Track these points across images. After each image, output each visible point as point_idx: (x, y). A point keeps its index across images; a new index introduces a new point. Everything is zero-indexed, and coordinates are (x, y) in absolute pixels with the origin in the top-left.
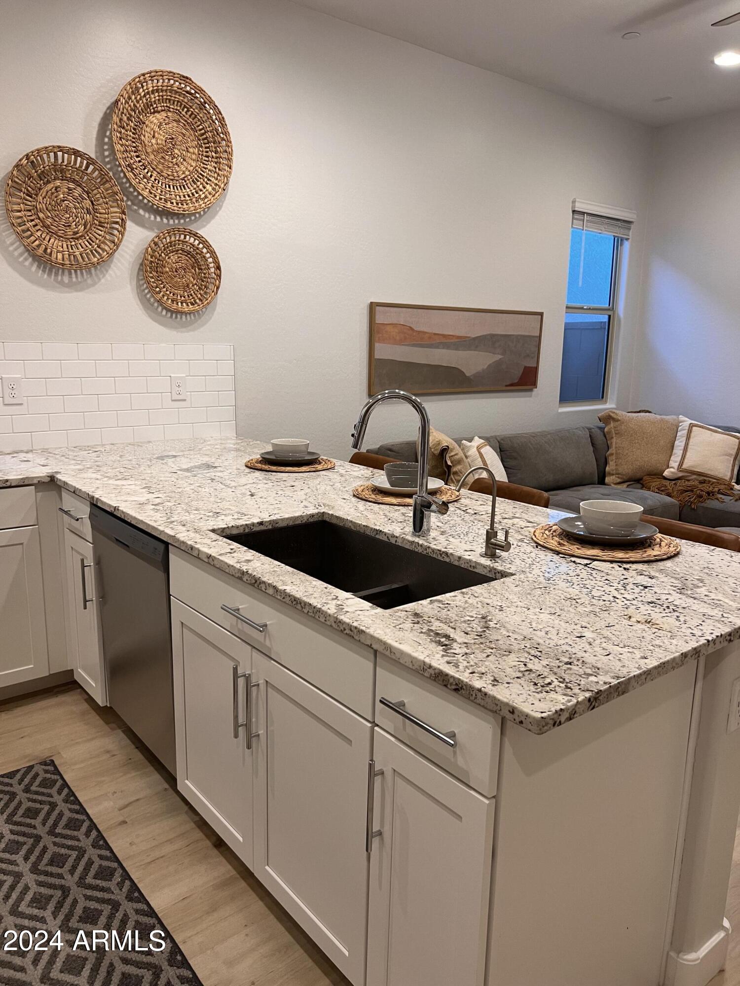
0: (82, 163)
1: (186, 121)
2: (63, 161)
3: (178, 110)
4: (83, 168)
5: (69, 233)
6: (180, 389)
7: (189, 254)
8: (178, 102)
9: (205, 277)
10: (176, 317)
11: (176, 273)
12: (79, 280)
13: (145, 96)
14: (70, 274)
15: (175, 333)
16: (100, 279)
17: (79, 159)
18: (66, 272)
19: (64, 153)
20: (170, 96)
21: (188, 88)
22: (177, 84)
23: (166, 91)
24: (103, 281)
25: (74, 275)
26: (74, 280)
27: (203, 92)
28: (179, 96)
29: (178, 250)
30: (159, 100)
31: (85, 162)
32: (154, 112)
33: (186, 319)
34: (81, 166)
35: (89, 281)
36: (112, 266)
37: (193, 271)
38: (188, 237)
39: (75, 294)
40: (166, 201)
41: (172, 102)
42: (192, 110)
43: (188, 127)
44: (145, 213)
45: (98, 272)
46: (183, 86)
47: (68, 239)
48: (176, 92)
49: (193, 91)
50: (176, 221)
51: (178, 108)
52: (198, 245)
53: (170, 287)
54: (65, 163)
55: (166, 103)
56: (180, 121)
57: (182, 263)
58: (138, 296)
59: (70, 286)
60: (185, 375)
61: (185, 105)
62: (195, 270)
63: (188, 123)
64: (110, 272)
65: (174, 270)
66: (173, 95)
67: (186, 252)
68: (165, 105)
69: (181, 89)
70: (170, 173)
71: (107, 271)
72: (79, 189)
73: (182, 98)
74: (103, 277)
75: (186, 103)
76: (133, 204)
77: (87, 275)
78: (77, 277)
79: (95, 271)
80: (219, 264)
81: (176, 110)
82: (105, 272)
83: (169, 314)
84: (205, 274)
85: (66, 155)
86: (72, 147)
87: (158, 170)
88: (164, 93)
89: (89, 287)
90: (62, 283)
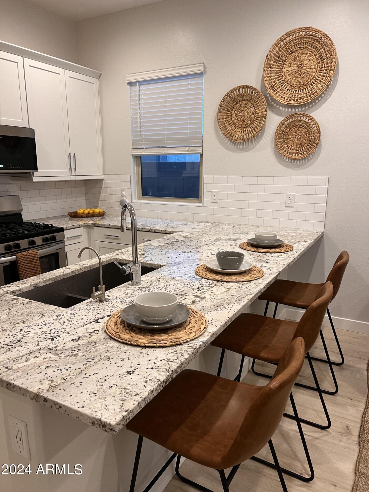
0: (250, 91)
1: (311, 51)
2: (242, 93)
3: (306, 47)
4: (251, 93)
5: (243, 125)
6: (291, 201)
7: (303, 127)
8: (306, 42)
9: (311, 139)
10: (294, 162)
11: (295, 138)
12: (247, 146)
13: (285, 46)
14: (243, 144)
15: (292, 170)
16: (256, 146)
17: (249, 89)
18: (242, 144)
19: (242, 88)
20: (300, 41)
21: (311, 33)
22: (304, 33)
23: (298, 39)
24: (258, 146)
25: (245, 145)
26: (245, 146)
27: (320, 32)
28: (306, 39)
29: (297, 126)
30: (294, 46)
31: (251, 90)
32: (292, 53)
33: (300, 163)
34: (250, 93)
35: (251, 147)
36: (263, 138)
37: (306, 136)
38: (302, 117)
39: (245, 153)
40: (290, 100)
41: (302, 44)
42: (314, 44)
43: (313, 55)
44: (283, 108)
45: (256, 142)
46: (308, 33)
47: (243, 128)
48: (304, 38)
49: (314, 34)
50: (300, 109)
51: (307, 46)
52: (308, 121)
53: (291, 146)
54: (243, 92)
55: (299, 46)
56: (307, 53)
57: (299, 132)
58: (274, 152)
59: (243, 150)
60: (294, 194)
61: (310, 43)
62: (307, 135)
63: (312, 52)
64: (262, 141)
65: (294, 137)
66: (303, 40)
67: (301, 126)
68: (298, 47)
69: (307, 35)
70: (298, 84)
71: (260, 141)
72: (250, 104)
73: (308, 40)
74: (258, 144)
75: (311, 41)
76: (277, 105)
77: (250, 144)
78: (246, 145)
79: (255, 141)
80: (319, 130)
81: (305, 47)
82: (259, 142)
83: (290, 161)
84: (312, 137)
85: (243, 89)
86: (245, 85)
87: (291, 84)
88: (297, 41)
89: (251, 149)
90: (239, 149)
